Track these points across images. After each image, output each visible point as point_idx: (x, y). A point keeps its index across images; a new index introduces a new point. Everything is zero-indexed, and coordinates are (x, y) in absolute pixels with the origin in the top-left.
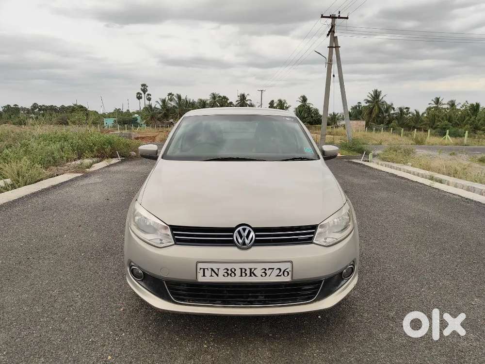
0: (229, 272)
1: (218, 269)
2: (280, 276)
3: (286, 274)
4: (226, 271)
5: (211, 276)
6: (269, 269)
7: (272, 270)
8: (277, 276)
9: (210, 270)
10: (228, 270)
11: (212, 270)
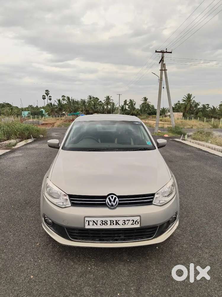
0: (104, 223)
1: (97, 221)
2: (134, 224)
3: (137, 223)
4: (102, 222)
5: (93, 225)
6: (127, 220)
7: (129, 221)
8: (132, 224)
9: (92, 222)
10: (103, 221)
11: (94, 221)
